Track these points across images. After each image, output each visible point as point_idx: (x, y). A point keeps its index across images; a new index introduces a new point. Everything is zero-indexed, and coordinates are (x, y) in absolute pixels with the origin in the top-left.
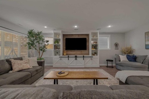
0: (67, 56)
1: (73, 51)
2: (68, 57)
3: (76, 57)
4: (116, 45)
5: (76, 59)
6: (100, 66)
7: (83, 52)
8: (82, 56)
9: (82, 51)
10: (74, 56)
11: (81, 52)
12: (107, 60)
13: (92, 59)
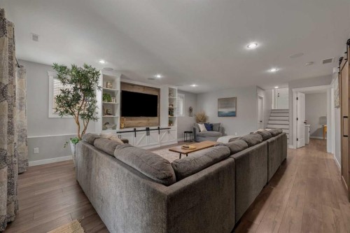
0: (132, 129)
1: (135, 118)
2: (135, 131)
3: (148, 129)
4: (191, 110)
5: (148, 134)
6: (179, 142)
7: (153, 120)
8: (157, 128)
9: (150, 118)
10: (145, 128)
11: (149, 120)
12: (185, 132)
13: (169, 132)
